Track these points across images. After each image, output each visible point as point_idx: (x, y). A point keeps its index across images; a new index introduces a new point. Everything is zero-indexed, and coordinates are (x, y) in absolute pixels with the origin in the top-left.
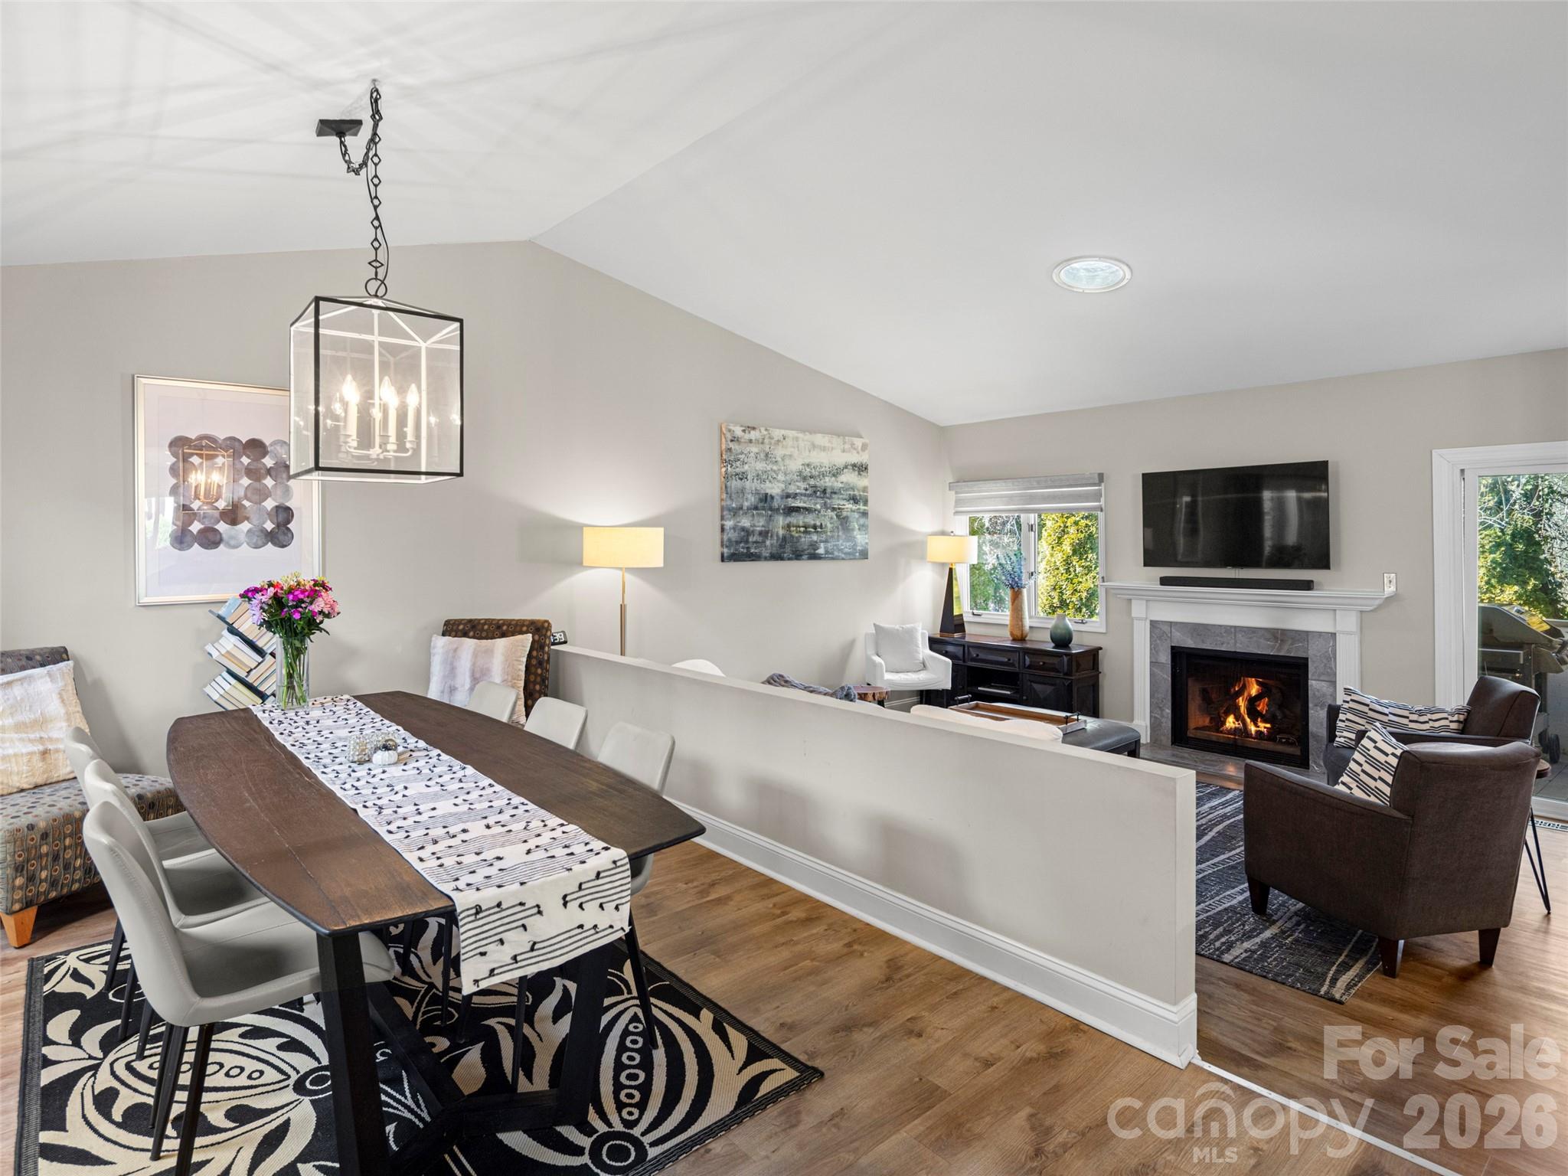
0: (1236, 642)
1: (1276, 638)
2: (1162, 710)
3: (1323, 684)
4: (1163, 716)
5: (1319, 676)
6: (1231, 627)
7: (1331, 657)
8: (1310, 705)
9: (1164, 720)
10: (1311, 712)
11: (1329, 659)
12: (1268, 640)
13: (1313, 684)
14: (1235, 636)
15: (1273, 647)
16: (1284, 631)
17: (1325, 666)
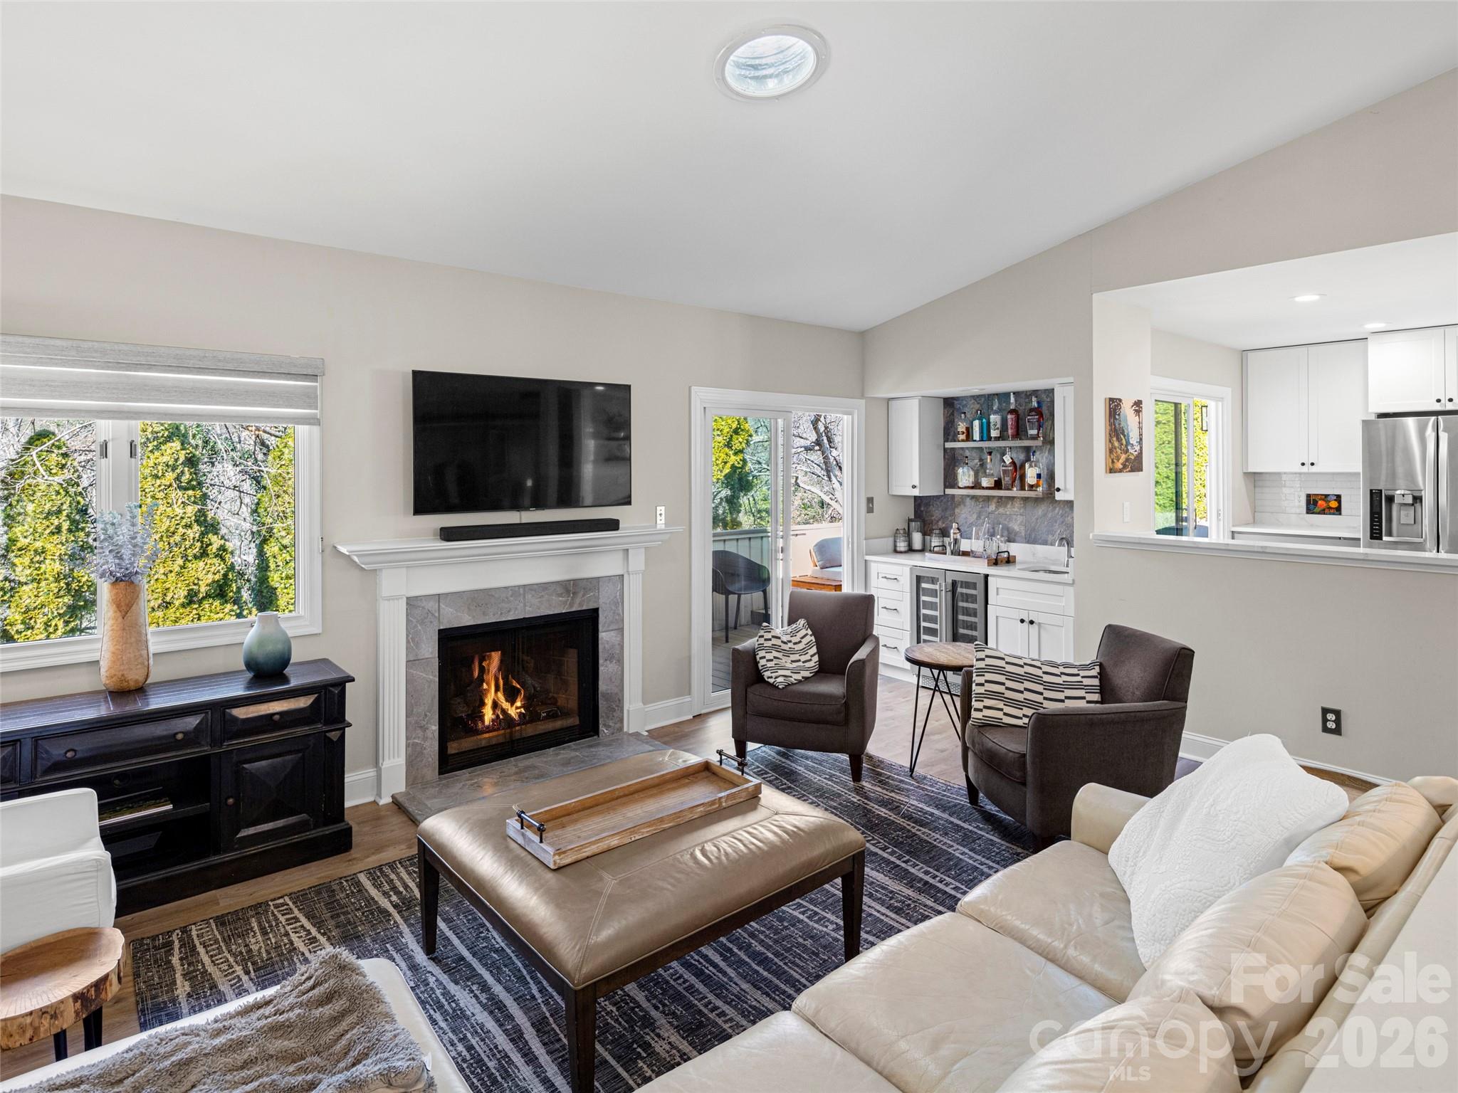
0: (525, 606)
1: (568, 591)
2: (424, 729)
3: (613, 633)
4: (425, 739)
5: (608, 627)
6: (519, 587)
7: (619, 602)
8: (601, 661)
9: (427, 744)
10: (601, 669)
11: (616, 604)
12: (560, 595)
13: (603, 636)
14: (524, 597)
15: (565, 603)
16: (575, 581)
17: (614, 613)
